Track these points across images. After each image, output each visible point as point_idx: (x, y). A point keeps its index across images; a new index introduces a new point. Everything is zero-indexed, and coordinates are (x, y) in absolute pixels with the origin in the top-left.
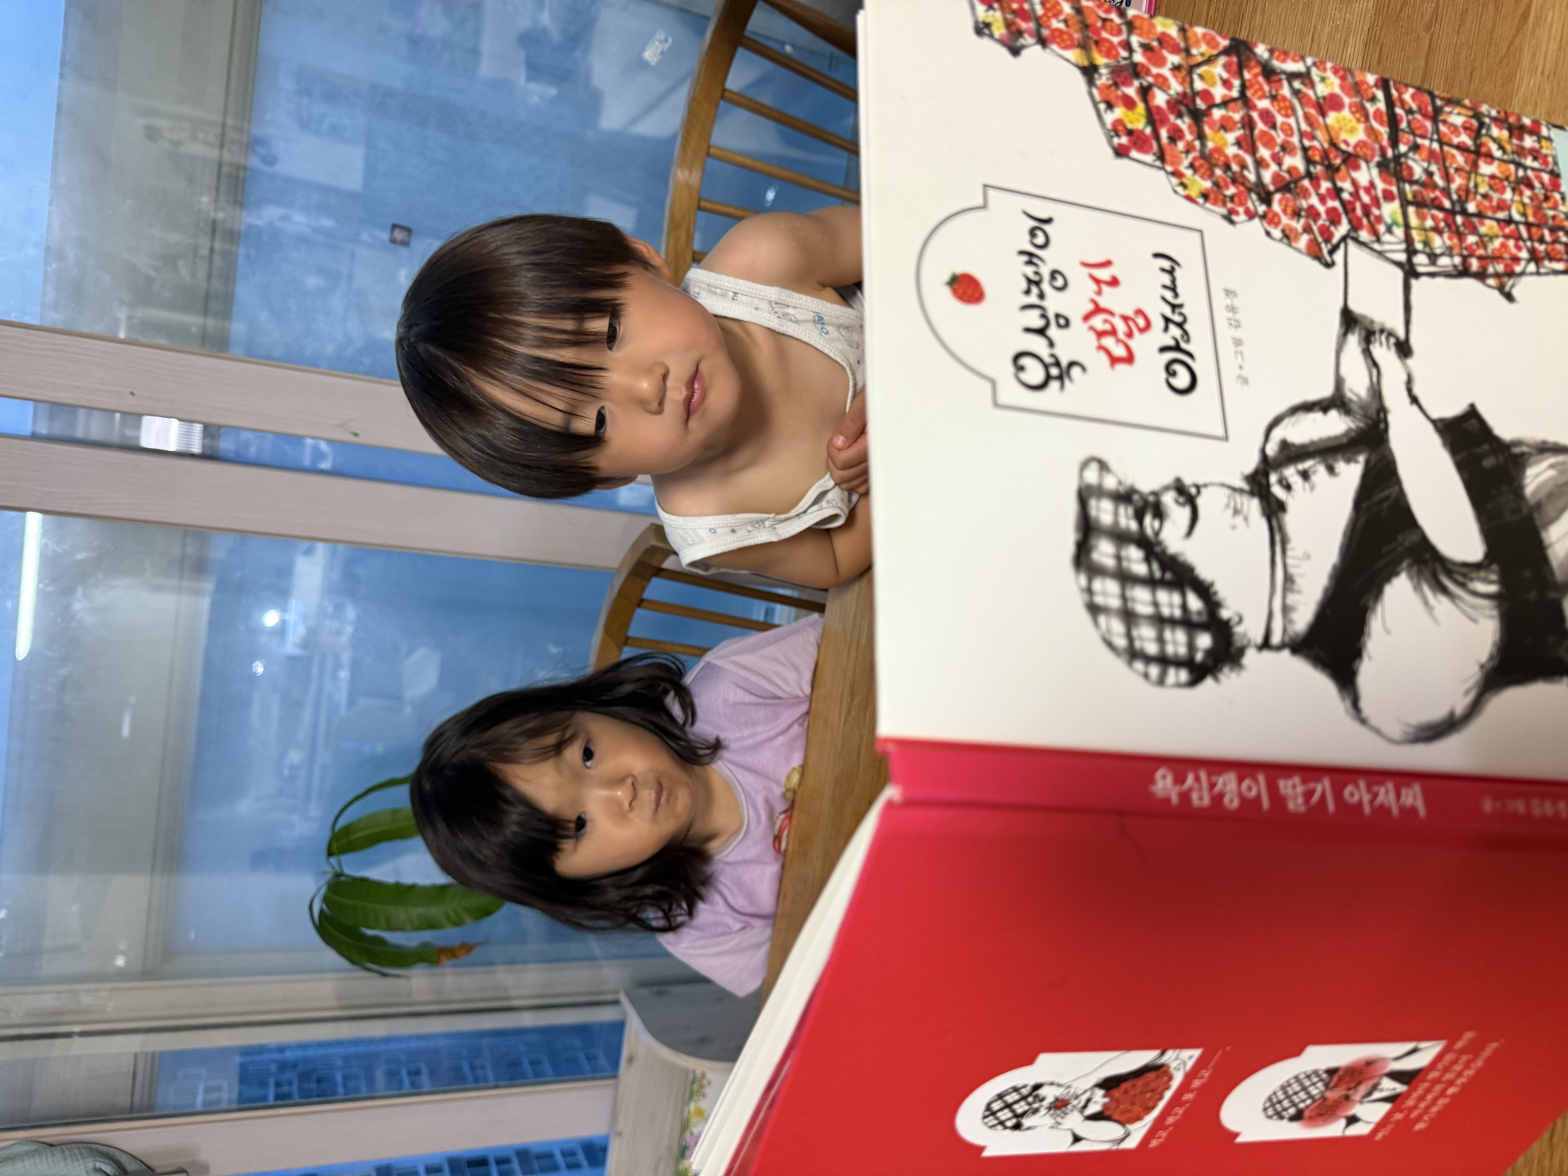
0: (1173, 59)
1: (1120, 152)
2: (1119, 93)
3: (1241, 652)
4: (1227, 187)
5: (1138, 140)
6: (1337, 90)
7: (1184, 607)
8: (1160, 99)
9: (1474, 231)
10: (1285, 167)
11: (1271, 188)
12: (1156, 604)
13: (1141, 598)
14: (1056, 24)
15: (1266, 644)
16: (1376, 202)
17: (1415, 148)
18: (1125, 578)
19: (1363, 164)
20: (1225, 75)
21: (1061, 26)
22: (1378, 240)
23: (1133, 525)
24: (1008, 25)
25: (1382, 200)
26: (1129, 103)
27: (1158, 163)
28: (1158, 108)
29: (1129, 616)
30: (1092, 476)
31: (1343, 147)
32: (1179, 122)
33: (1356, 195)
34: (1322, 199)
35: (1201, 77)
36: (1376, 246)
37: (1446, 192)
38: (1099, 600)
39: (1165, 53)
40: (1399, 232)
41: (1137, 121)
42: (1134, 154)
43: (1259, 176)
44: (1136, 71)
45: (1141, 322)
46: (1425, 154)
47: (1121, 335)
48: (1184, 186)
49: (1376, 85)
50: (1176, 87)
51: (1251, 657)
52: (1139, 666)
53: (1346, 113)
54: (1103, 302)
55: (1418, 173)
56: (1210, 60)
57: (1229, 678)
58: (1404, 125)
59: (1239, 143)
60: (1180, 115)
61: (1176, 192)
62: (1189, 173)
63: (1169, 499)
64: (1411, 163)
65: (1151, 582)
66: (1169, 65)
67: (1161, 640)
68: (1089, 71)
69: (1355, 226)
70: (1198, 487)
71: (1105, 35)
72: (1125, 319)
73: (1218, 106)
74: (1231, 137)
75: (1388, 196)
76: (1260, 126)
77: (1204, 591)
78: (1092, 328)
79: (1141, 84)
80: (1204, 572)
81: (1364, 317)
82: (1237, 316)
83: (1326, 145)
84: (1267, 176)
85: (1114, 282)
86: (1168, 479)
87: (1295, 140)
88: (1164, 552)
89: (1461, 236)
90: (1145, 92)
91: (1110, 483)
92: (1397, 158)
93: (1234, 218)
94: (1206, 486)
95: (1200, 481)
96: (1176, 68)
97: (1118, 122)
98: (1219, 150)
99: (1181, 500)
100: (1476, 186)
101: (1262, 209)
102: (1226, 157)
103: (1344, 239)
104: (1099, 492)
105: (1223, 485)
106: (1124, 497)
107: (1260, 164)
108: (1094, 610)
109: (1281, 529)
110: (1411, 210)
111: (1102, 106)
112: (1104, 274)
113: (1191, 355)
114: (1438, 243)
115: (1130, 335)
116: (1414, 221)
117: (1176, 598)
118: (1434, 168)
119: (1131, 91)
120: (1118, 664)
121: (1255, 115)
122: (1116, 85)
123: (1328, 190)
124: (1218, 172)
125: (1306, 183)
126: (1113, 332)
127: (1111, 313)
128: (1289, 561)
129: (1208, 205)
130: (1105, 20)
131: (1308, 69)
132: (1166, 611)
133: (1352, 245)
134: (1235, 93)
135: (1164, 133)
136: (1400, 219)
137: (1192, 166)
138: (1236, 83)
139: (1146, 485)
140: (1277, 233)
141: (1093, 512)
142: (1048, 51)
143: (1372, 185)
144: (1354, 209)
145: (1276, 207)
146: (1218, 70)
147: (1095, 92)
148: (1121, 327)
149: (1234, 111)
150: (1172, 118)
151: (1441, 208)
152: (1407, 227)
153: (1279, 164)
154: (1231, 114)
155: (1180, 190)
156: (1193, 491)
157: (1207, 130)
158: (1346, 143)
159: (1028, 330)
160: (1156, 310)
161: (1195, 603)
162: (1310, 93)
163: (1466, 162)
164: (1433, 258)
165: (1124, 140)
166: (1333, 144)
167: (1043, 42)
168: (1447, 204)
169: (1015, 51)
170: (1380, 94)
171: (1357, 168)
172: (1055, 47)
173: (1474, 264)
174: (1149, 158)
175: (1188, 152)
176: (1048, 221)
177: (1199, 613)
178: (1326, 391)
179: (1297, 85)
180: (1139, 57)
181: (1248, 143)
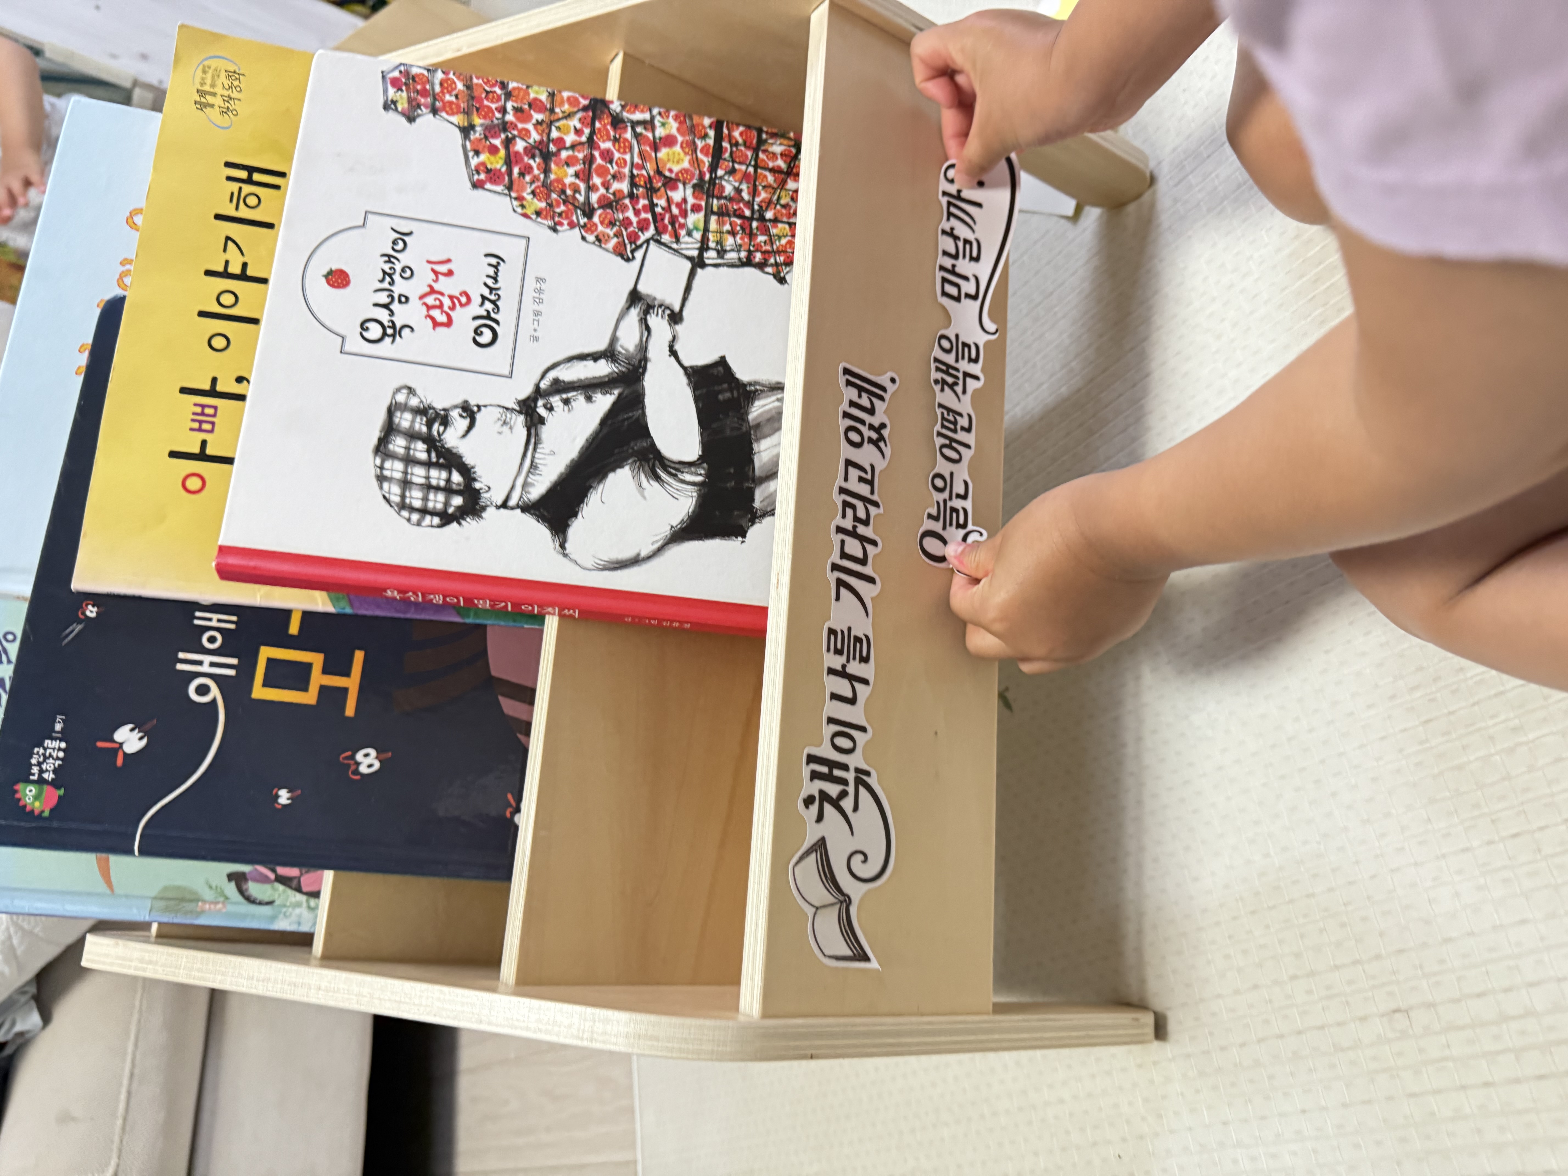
0: (538, 116)
1: (477, 185)
2: (488, 143)
3: (484, 508)
4: (558, 206)
5: (493, 176)
6: (674, 131)
7: (448, 481)
8: (520, 146)
9: (766, 231)
10: (611, 191)
11: (596, 206)
12: (428, 478)
13: (418, 474)
14: (448, 98)
15: (504, 505)
16: (684, 214)
17: (732, 172)
18: (409, 460)
19: (681, 186)
20: (579, 126)
21: (453, 99)
22: (678, 241)
23: (424, 429)
24: (410, 100)
25: (689, 212)
26: (494, 150)
27: (506, 192)
28: (517, 153)
29: (406, 484)
30: (401, 398)
31: (667, 174)
32: (531, 162)
33: (668, 209)
34: (637, 213)
35: (558, 128)
36: (675, 246)
37: (749, 204)
38: (387, 473)
39: (532, 112)
40: (698, 235)
41: (497, 163)
42: (488, 186)
43: (587, 197)
44: (505, 126)
45: (464, 300)
46: (738, 176)
47: (446, 308)
48: (523, 206)
49: (710, 126)
50: (535, 136)
51: (490, 513)
52: (405, 513)
53: (677, 148)
54: (437, 287)
55: (729, 190)
56: (569, 116)
57: (470, 524)
58: (727, 155)
59: (577, 175)
60: (533, 157)
61: (514, 211)
62: (529, 197)
63: (455, 414)
64: (724, 183)
65: (428, 464)
66: (534, 121)
67: (425, 499)
68: (466, 130)
69: (659, 232)
70: (479, 407)
71: (486, 103)
72: (451, 297)
73: (567, 149)
74: (571, 171)
75: (696, 209)
76: (599, 161)
77: (466, 471)
78: (425, 304)
79: (507, 137)
80: (468, 460)
81: (648, 296)
82: (542, 296)
83: (652, 173)
84: (594, 198)
85: (450, 273)
86: (459, 401)
87: (626, 171)
88: (443, 447)
89: (751, 236)
90: (508, 143)
91: (414, 402)
92: (712, 181)
93: (558, 228)
94: (485, 406)
95: (481, 403)
96: (539, 123)
97: (483, 164)
98: (559, 180)
99: (464, 414)
100: (779, 198)
101: (583, 220)
102: (564, 185)
103: (647, 241)
104: (404, 407)
105: (499, 406)
106: (421, 411)
107: (591, 188)
108: (381, 479)
109: (537, 434)
110: (713, 219)
111: (471, 154)
112: (443, 268)
113: (497, 322)
114: (729, 241)
115: (453, 308)
116: (713, 226)
117: (444, 475)
118: (744, 187)
119: (497, 142)
120: (391, 512)
121: (597, 154)
122: (486, 138)
123: (644, 206)
124: (554, 196)
125: (627, 201)
126: (441, 306)
127: (442, 294)
128: (537, 455)
129: (539, 220)
130: (487, 92)
131: (653, 118)
132: (434, 482)
133: (653, 246)
134: (584, 139)
135: (516, 171)
136: (701, 225)
137: (533, 193)
138: (587, 131)
139: (439, 405)
140: (591, 238)
141: (396, 420)
142: (437, 116)
143: (685, 200)
144: (663, 219)
145: (596, 219)
146: (575, 122)
147: (468, 144)
148: (447, 302)
149: (579, 151)
150: (526, 159)
151: (741, 216)
152: (706, 230)
153: (607, 189)
154: (576, 154)
155: (519, 210)
156: (475, 409)
157: (553, 166)
158: (671, 171)
159: (376, 305)
160: (477, 291)
161: (456, 478)
162: (650, 135)
163: (775, 181)
164: (721, 253)
165: (483, 176)
166: (659, 172)
167: (435, 111)
168: (747, 213)
169: (411, 119)
170: (711, 133)
171: (674, 188)
172: (444, 114)
173: (758, 257)
174: (499, 188)
175: (532, 182)
176: (410, 234)
177: (459, 484)
178: (601, 345)
179: (639, 129)
180: (510, 117)
181: (585, 175)
